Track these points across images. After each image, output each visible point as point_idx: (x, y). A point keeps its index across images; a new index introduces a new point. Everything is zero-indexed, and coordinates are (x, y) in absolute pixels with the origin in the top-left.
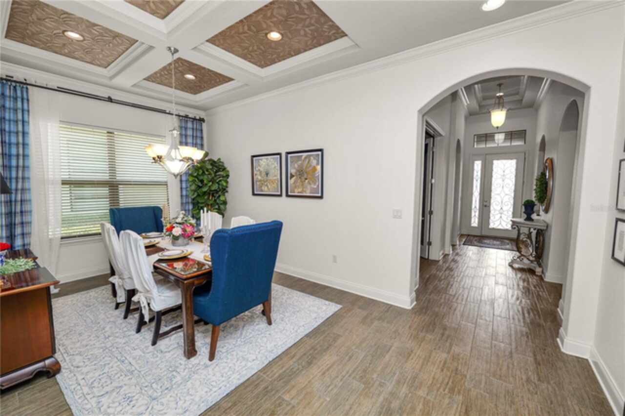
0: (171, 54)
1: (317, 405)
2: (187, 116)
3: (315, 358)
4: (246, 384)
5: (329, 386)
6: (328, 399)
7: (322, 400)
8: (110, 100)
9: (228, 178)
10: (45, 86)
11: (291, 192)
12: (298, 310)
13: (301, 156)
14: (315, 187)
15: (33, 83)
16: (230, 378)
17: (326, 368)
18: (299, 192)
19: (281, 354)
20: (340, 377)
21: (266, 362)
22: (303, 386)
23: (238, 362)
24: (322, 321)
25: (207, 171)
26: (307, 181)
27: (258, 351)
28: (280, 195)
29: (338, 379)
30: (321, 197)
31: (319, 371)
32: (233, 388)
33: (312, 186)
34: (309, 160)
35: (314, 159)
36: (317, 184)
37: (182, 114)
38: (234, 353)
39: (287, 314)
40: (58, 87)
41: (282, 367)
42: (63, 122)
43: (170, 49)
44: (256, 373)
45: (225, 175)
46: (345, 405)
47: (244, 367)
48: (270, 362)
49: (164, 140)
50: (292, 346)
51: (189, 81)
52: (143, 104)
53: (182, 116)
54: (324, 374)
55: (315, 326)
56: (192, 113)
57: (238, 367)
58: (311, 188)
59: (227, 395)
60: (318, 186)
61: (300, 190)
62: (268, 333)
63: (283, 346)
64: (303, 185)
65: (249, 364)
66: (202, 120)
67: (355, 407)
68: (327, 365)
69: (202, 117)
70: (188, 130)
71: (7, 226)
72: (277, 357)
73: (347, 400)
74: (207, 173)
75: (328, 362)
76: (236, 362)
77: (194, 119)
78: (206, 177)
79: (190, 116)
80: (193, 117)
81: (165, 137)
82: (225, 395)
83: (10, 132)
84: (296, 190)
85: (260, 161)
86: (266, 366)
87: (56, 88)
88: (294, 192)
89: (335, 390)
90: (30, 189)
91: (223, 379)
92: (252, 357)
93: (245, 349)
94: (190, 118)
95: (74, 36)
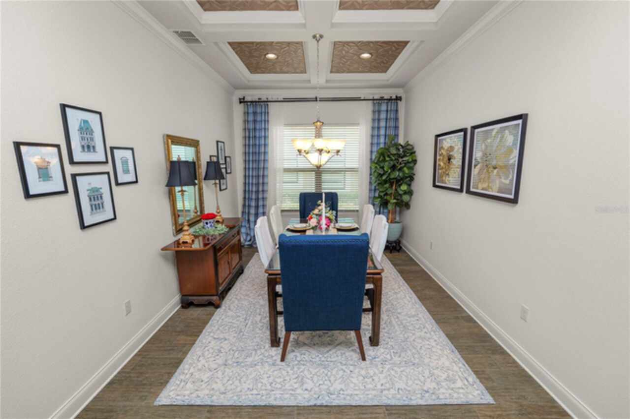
0: (316, 42)
2: (382, 99)
4: (276, 410)
8: (316, 99)
9: (415, 164)
10: (276, 100)
11: (473, 188)
12: (417, 361)
13: (492, 130)
14: (507, 182)
15: (271, 100)
16: (273, 391)
18: (483, 189)
19: (335, 406)
21: (312, 403)
23: (295, 381)
24: (431, 402)
25: (389, 156)
26: (495, 171)
27: (321, 382)
28: (461, 190)
30: (514, 201)
32: (263, 404)
33: (504, 181)
34: (502, 137)
35: (511, 133)
36: (511, 177)
37: (376, 97)
38: (303, 367)
39: (396, 359)
40: (284, 99)
42: (287, 124)
43: (314, 37)
44: (294, 406)
45: (410, 160)
47: (293, 390)
48: (315, 406)
49: (357, 127)
50: (356, 406)
51: (367, 60)
53: (377, 100)
55: (414, 403)
56: (388, 93)
57: (290, 386)
58: (501, 183)
59: (254, 406)
60: (512, 180)
61: (485, 185)
62: (352, 368)
63: (348, 398)
64: (489, 177)
65: (299, 391)
66: (398, 99)
69: (399, 96)
70: (382, 113)
71: (255, 199)
72: (326, 406)
74: (387, 159)
76: (294, 379)
77: (390, 99)
78: (387, 163)
79: (386, 97)
80: (389, 98)
81: (358, 124)
82: (252, 404)
83: (259, 137)
84: (480, 186)
85: (444, 142)
86: (308, 406)
87: (282, 100)
88: (477, 188)
90: (267, 176)
91: (269, 387)
92: (309, 385)
93: (314, 371)
94: (385, 100)
95: (271, 56)
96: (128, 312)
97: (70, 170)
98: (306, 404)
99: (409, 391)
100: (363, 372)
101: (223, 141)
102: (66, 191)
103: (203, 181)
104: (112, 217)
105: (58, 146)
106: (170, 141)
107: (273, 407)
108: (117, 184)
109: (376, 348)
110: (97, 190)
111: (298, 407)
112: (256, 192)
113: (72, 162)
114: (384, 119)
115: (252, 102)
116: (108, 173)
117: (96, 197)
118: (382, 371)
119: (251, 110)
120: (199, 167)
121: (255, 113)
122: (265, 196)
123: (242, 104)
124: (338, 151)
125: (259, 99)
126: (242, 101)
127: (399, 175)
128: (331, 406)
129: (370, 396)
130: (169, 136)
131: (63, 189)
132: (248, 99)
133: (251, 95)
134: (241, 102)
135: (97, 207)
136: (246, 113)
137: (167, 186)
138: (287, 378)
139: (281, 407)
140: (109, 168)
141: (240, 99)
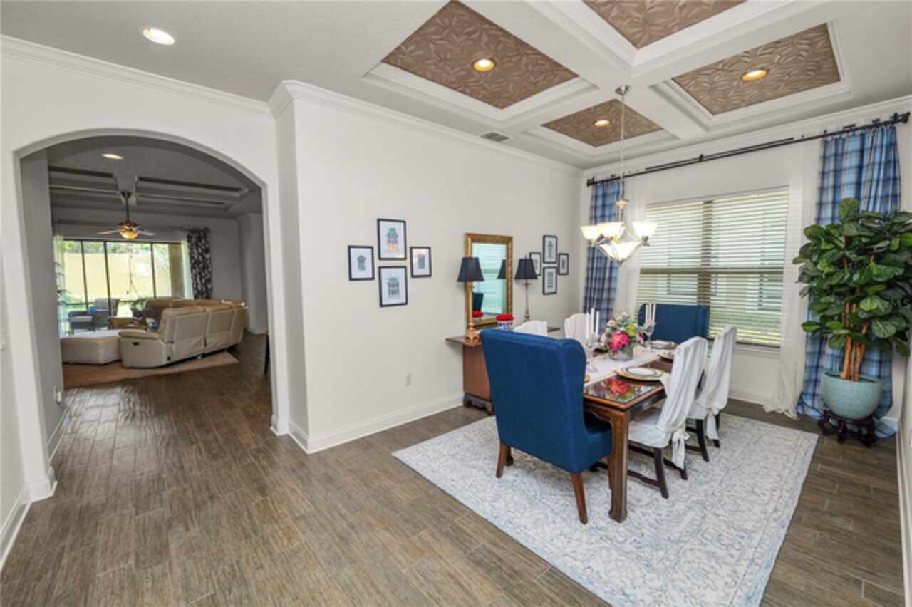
0: (621, 96)
1: (400, 557)
2: (849, 129)
3: (489, 571)
5: (425, 578)
6: (403, 571)
7: (405, 564)
8: (701, 159)
15: (628, 174)
16: (467, 491)
17: (463, 583)
20: (437, 595)
22: (436, 550)
23: (492, 496)
27: (513, 510)
29: (433, 591)
31: (459, 571)
37: (833, 129)
40: (647, 169)
41: (476, 532)
42: (650, 205)
46: (387, 586)
47: (482, 500)
48: (486, 520)
49: (786, 192)
51: (763, 79)
52: (744, 146)
53: (833, 134)
54: (452, 577)
56: (869, 114)
57: (483, 496)
65: (486, 504)
67: (377, 597)
68: (469, 585)
70: (847, 156)
72: (495, 527)
73: (393, 592)
75: (474, 587)
81: (787, 186)
87: (644, 171)
89: (414, 582)
90: (616, 279)
91: (466, 487)
92: (500, 504)
93: (516, 499)
94: (857, 129)
95: (602, 123)
96: (409, 383)
97: (378, 263)
98: (481, 514)
99: (601, 577)
100: (566, 530)
101: (556, 234)
102: (373, 279)
103: (514, 281)
104: (404, 301)
105: (372, 248)
106: (470, 240)
107: (454, 499)
108: (413, 276)
109: (616, 523)
110: (395, 279)
111: (473, 513)
112: (598, 300)
113: (380, 259)
114: (850, 168)
115: (602, 182)
116: (405, 267)
117: (393, 284)
118: (592, 543)
119: (600, 192)
120: (511, 265)
121: (604, 195)
122: (610, 307)
123: (591, 186)
124: (646, 239)
125: (613, 176)
126: (591, 183)
127: (850, 279)
128: (499, 530)
129: (546, 549)
130: (469, 235)
131: (371, 276)
132: (598, 178)
133: (601, 174)
134: (589, 184)
135: (394, 292)
136: (595, 197)
137: (459, 280)
138: (488, 490)
139: (461, 504)
140: (407, 263)
141: (589, 180)
